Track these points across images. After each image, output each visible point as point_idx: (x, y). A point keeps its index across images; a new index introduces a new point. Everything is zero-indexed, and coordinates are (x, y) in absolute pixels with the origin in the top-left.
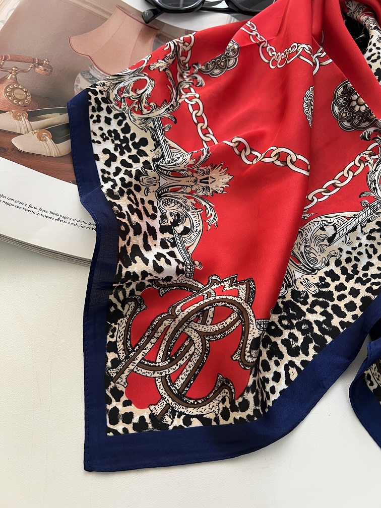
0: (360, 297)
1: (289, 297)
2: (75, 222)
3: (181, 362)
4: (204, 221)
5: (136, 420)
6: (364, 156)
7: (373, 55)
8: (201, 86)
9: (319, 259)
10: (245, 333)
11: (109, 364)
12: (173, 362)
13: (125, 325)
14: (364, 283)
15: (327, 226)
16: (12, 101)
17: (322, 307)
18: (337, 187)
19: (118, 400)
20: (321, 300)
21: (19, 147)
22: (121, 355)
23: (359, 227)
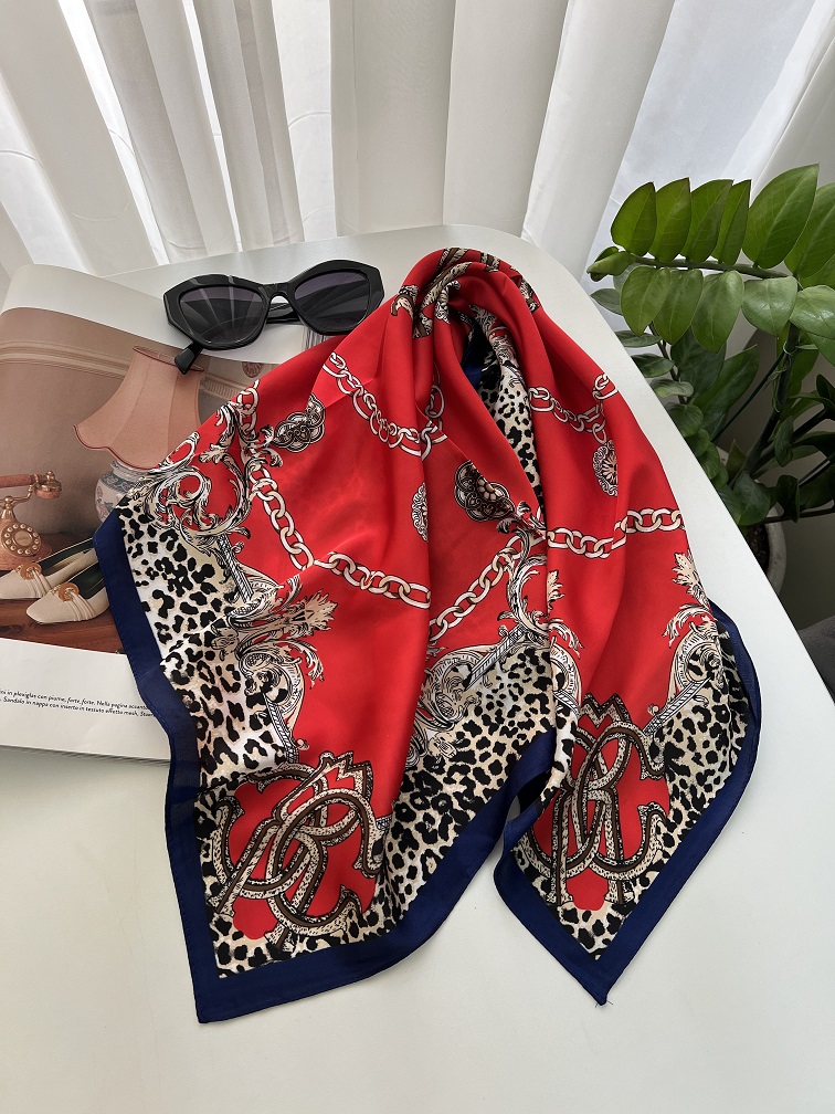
0: (505, 755)
1: (421, 767)
2: (132, 710)
3: (296, 875)
4: (305, 675)
5: (251, 954)
6: (503, 555)
7: (505, 406)
8: (277, 465)
9: (455, 708)
10: (365, 837)
11: (208, 892)
12: (286, 876)
13: (220, 838)
14: (510, 736)
15: (459, 665)
16: (15, 552)
17: (461, 773)
18: (472, 603)
19: (226, 934)
20: (460, 764)
21: (39, 619)
22: (222, 877)
23: (498, 664)
